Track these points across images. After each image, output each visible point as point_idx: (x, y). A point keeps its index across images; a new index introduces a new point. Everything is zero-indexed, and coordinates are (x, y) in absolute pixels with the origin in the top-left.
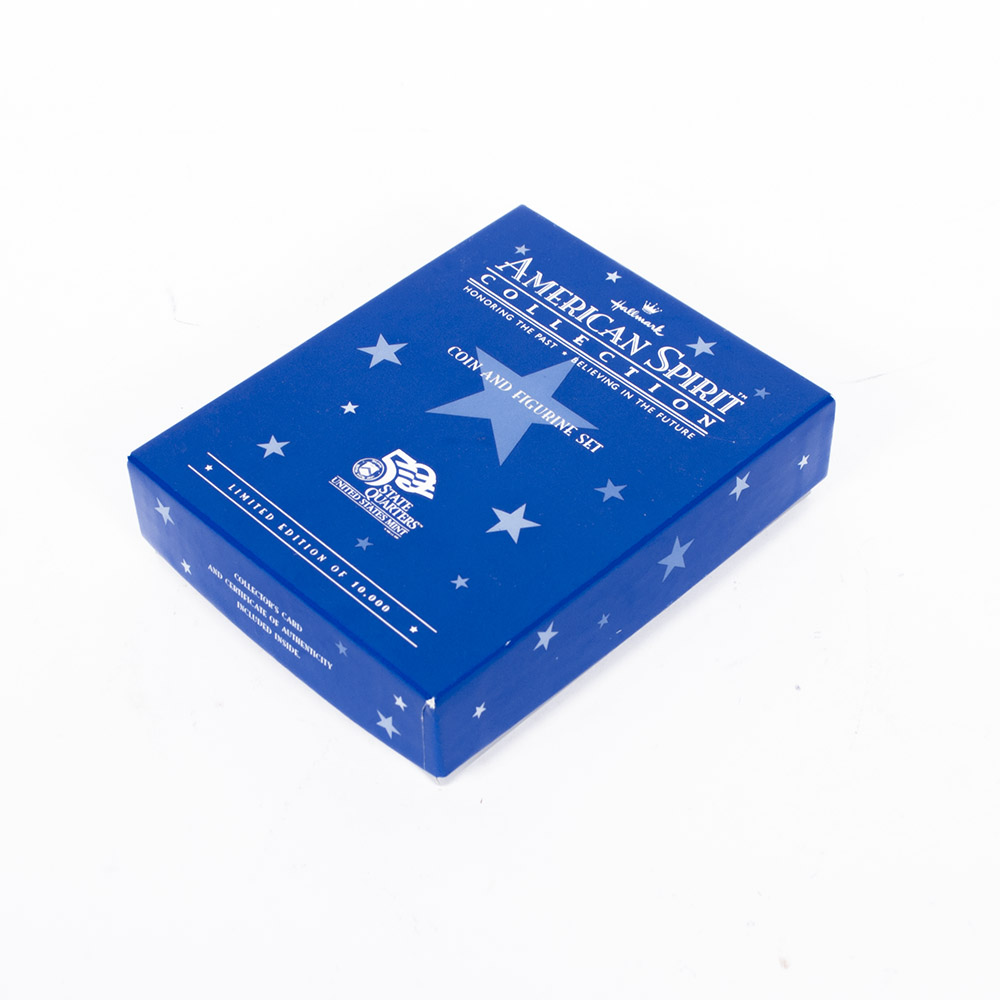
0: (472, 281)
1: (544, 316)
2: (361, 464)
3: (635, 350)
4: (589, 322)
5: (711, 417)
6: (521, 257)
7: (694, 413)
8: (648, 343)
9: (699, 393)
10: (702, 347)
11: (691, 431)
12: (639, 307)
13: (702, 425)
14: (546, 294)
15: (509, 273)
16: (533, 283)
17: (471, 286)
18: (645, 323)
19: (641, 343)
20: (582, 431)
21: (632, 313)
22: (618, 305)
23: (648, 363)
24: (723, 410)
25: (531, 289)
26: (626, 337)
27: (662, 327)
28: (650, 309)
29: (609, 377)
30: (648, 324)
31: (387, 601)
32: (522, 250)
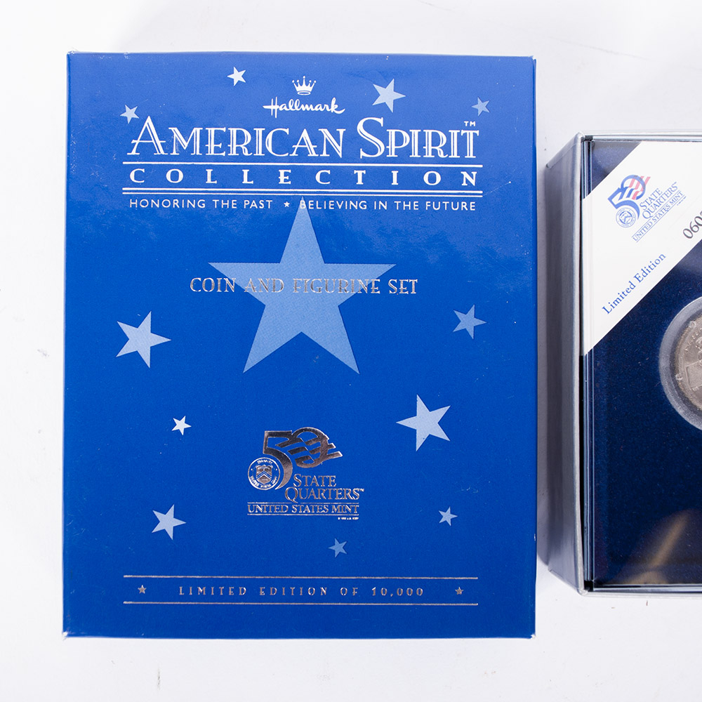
0: (127, 190)
1: (228, 177)
2: (254, 474)
3: (339, 149)
4: (270, 149)
5: (469, 171)
6: (138, 123)
7: (452, 179)
8: (341, 131)
9: (434, 152)
10: (387, 95)
11: (468, 200)
12: (295, 95)
13: (470, 187)
14: (204, 149)
15: (147, 151)
16: (180, 147)
17: (134, 198)
18: (316, 109)
19: (336, 136)
20: (384, 278)
21: (293, 106)
22: (274, 107)
23: (363, 154)
24: (470, 155)
25: (186, 154)
26: (317, 139)
27: (334, 101)
28: (304, 88)
29: (349, 199)
30: (319, 108)
31: (414, 585)
32: (130, 114)
